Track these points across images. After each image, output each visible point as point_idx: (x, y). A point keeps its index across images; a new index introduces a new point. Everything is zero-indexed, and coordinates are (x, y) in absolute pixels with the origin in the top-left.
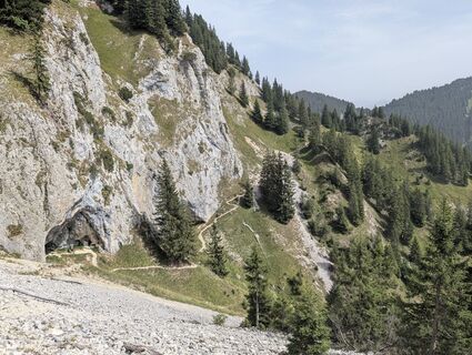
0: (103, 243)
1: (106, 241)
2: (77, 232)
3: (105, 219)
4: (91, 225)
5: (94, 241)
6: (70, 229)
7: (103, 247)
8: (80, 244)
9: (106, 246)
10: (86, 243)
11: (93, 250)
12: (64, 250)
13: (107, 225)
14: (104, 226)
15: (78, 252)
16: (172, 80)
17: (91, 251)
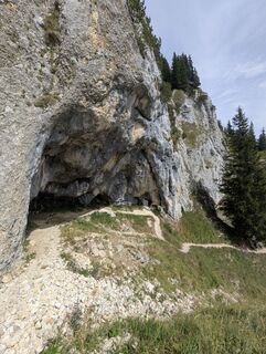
0: (166, 205)
1: (170, 202)
2: (138, 185)
3: (172, 171)
4: (155, 177)
5: (155, 201)
6: (129, 179)
7: (166, 210)
8: (139, 203)
9: (170, 209)
10: (145, 202)
11: (154, 212)
12: (120, 207)
13: (173, 180)
14: (170, 182)
15: (136, 212)
16: (192, 112)
17: (151, 214)
